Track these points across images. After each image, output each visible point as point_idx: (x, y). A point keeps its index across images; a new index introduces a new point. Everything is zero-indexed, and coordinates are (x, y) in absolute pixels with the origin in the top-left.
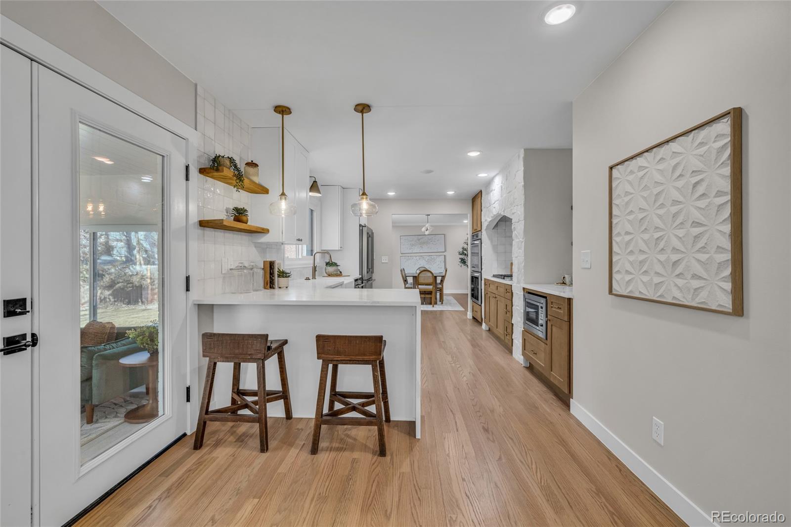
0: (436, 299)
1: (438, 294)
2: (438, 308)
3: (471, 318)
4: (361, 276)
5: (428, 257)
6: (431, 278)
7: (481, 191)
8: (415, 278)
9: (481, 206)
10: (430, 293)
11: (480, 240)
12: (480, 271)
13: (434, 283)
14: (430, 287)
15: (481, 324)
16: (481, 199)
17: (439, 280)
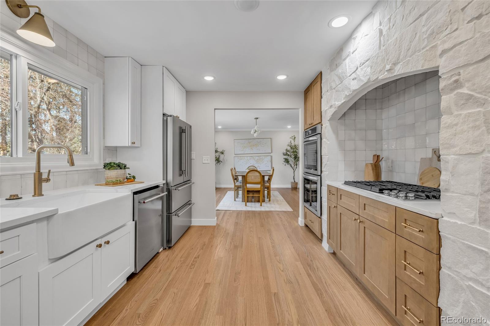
0: (264, 197)
1: (266, 192)
2: (266, 207)
3: (304, 225)
4: (165, 182)
5: (257, 158)
6: (259, 177)
7: (321, 73)
8: (244, 177)
9: (321, 92)
10: (258, 192)
11: (319, 135)
12: (319, 174)
13: (262, 182)
14: (258, 187)
15: (321, 240)
16: (321, 83)
17: (266, 178)
